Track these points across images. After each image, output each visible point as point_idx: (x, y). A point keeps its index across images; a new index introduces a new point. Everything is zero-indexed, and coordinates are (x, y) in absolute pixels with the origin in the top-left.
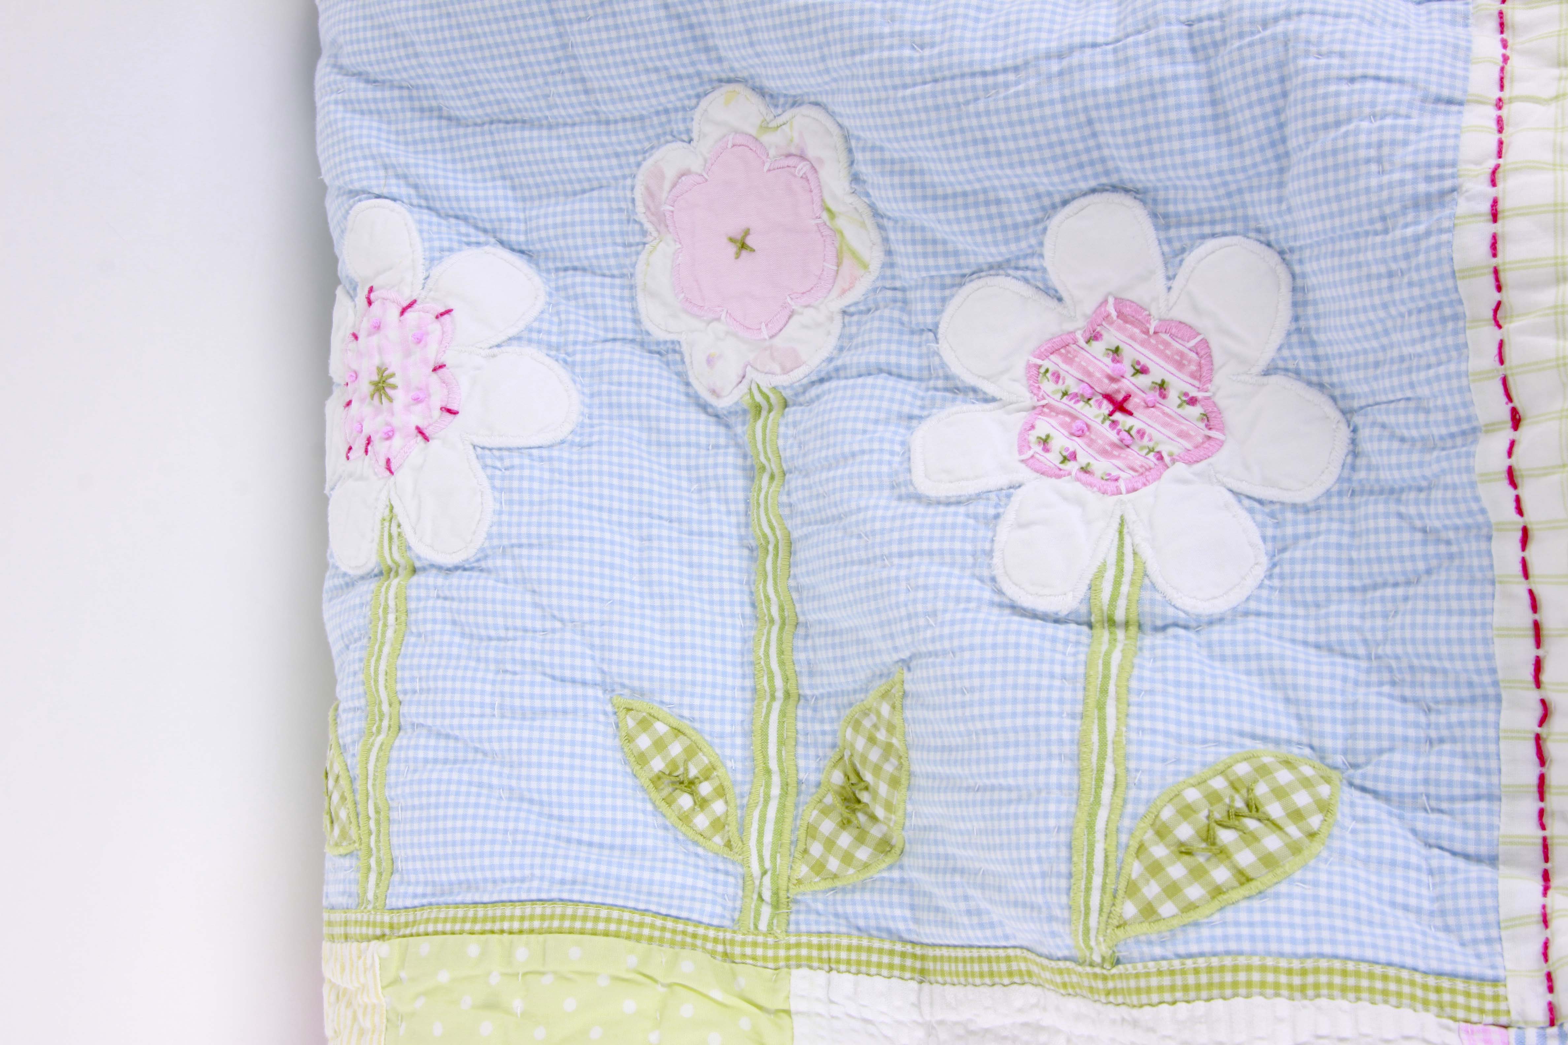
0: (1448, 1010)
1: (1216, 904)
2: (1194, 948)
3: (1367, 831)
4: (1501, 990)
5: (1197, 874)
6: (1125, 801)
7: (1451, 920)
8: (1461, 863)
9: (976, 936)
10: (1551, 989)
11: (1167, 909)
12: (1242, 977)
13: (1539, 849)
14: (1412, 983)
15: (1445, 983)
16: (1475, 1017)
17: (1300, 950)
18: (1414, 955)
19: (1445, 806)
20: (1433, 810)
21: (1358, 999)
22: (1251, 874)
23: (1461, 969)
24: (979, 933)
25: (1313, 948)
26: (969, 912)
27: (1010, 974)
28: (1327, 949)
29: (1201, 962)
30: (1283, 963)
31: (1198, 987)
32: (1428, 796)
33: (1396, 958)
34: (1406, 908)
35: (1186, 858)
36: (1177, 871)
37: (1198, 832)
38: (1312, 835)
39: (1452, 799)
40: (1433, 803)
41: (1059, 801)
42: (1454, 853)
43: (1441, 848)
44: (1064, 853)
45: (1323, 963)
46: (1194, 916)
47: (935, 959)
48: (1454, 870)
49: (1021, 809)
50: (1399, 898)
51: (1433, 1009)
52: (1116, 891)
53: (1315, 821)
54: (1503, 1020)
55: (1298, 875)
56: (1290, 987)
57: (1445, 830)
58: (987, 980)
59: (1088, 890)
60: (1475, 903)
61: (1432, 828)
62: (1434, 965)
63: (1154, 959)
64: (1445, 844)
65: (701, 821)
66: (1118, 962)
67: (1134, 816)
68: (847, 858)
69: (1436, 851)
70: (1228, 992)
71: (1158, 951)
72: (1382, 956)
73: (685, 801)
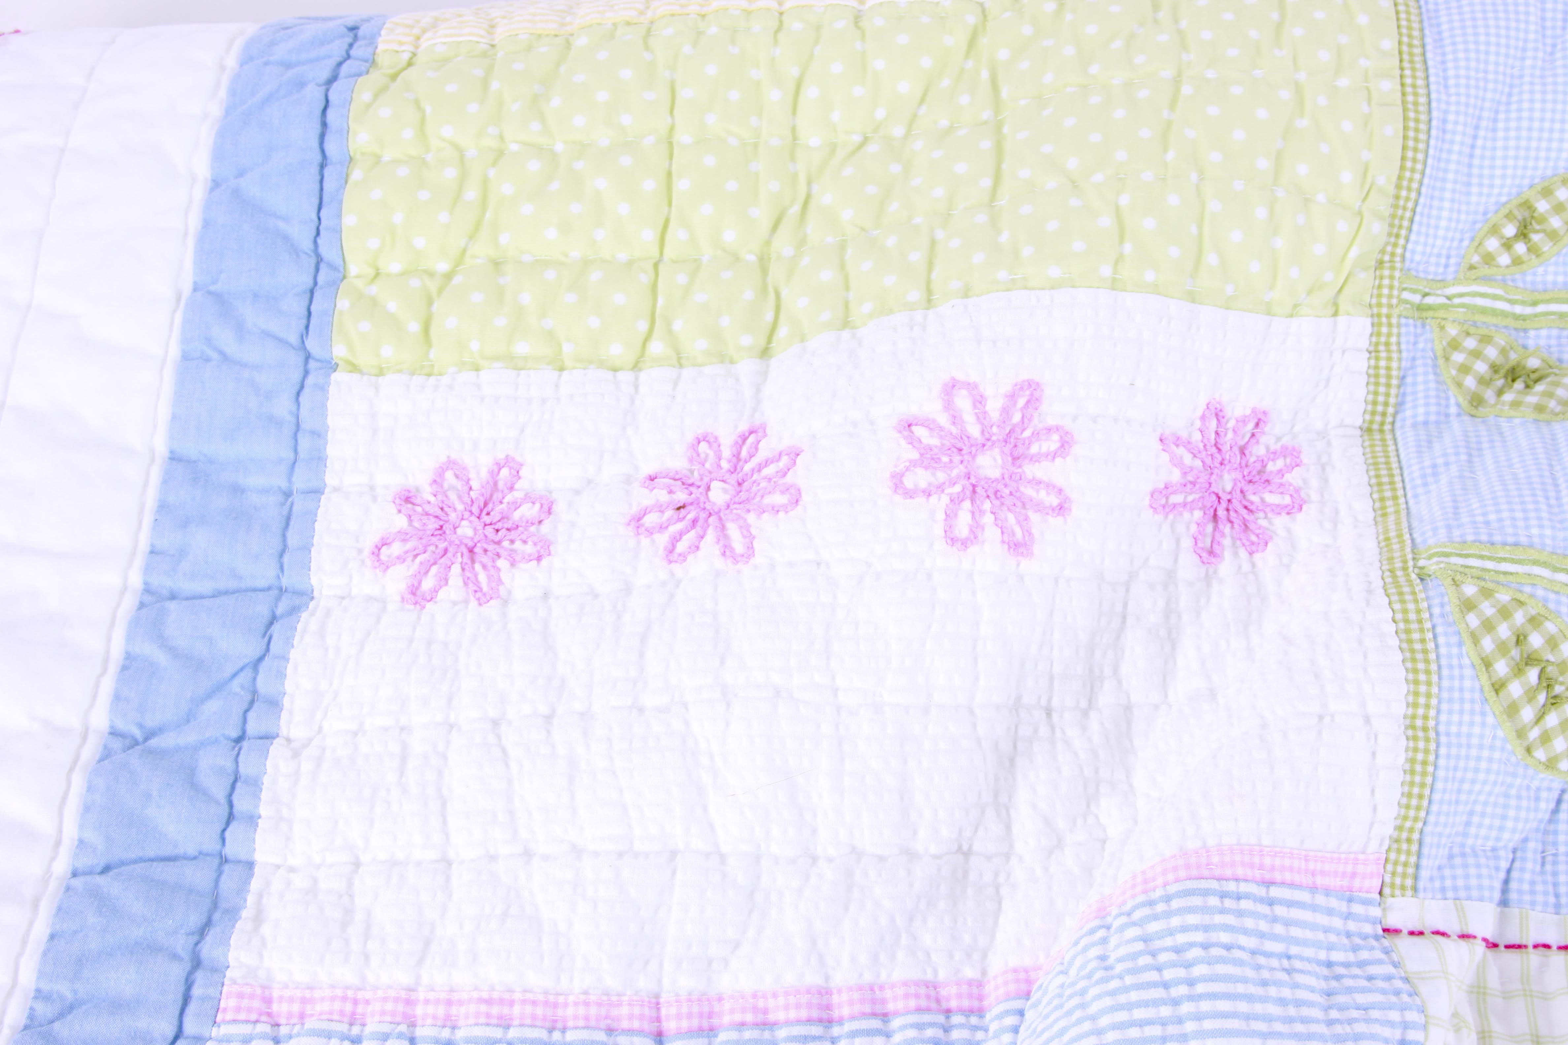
0: (1395, 846)
1: (1477, 661)
2: (1441, 640)
3: (1529, 798)
4: (1409, 893)
5: (1502, 648)
6: (1557, 593)
7: (1458, 861)
8: (1502, 875)
9: (1413, 472)
10: (1412, 933)
11: (1473, 621)
12: (1422, 677)
13: (1517, 942)
14: (1416, 819)
15: (1414, 847)
16: (1389, 867)
17: (1442, 729)
18: (1436, 824)
19: (1548, 867)
20: (1543, 858)
21: (1405, 772)
22: (1501, 694)
23: (1424, 862)
24: (1416, 474)
25: (1443, 739)
26: (1434, 466)
27: (1382, 499)
28: (1443, 751)
29: (1431, 645)
30: (1432, 713)
31: (1410, 641)
32: (1555, 855)
33: (1435, 808)
34: (1468, 824)
35: (1514, 639)
36: (1504, 631)
37: (1536, 651)
38: (1528, 750)
39: (1555, 874)
40: (1549, 859)
41: (1554, 538)
42: (1509, 871)
43: (1513, 861)
44: (1511, 539)
45: (1432, 746)
46: (1468, 642)
47: (1383, 440)
48: (1497, 869)
49: (1543, 507)
50: (1476, 819)
51: (1395, 834)
52: (1484, 580)
53: (1540, 754)
54: (1387, 891)
55: (1500, 733)
56: (1414, 717)
57: (1529, 865)
58: (1373, 481)
59: (1482, 557)
60: (1473, 882)
61: (1530, 855)
62: (1427, 840)
63: (1429, 607)
64: (1517, 865)
65: (1492, 244)
66: (1422, 580)
67: (1545, 600)
68: (1465, 369)
69: (1511, 856)
70: (1409, 665)
71: (1436, 611)
72: (1436, 797)
73: (1510, 230)
